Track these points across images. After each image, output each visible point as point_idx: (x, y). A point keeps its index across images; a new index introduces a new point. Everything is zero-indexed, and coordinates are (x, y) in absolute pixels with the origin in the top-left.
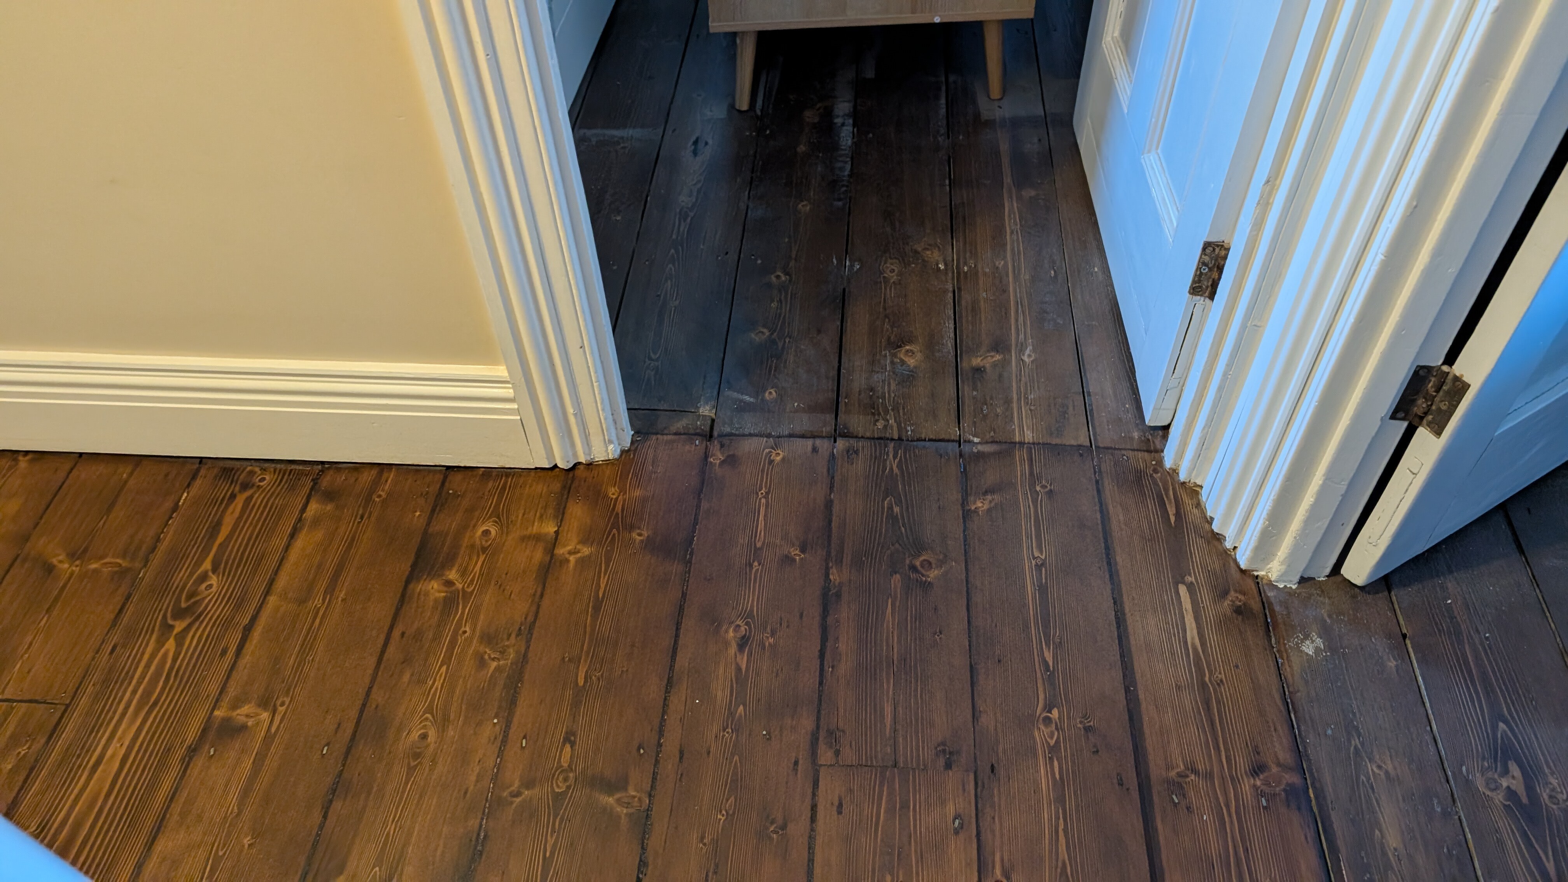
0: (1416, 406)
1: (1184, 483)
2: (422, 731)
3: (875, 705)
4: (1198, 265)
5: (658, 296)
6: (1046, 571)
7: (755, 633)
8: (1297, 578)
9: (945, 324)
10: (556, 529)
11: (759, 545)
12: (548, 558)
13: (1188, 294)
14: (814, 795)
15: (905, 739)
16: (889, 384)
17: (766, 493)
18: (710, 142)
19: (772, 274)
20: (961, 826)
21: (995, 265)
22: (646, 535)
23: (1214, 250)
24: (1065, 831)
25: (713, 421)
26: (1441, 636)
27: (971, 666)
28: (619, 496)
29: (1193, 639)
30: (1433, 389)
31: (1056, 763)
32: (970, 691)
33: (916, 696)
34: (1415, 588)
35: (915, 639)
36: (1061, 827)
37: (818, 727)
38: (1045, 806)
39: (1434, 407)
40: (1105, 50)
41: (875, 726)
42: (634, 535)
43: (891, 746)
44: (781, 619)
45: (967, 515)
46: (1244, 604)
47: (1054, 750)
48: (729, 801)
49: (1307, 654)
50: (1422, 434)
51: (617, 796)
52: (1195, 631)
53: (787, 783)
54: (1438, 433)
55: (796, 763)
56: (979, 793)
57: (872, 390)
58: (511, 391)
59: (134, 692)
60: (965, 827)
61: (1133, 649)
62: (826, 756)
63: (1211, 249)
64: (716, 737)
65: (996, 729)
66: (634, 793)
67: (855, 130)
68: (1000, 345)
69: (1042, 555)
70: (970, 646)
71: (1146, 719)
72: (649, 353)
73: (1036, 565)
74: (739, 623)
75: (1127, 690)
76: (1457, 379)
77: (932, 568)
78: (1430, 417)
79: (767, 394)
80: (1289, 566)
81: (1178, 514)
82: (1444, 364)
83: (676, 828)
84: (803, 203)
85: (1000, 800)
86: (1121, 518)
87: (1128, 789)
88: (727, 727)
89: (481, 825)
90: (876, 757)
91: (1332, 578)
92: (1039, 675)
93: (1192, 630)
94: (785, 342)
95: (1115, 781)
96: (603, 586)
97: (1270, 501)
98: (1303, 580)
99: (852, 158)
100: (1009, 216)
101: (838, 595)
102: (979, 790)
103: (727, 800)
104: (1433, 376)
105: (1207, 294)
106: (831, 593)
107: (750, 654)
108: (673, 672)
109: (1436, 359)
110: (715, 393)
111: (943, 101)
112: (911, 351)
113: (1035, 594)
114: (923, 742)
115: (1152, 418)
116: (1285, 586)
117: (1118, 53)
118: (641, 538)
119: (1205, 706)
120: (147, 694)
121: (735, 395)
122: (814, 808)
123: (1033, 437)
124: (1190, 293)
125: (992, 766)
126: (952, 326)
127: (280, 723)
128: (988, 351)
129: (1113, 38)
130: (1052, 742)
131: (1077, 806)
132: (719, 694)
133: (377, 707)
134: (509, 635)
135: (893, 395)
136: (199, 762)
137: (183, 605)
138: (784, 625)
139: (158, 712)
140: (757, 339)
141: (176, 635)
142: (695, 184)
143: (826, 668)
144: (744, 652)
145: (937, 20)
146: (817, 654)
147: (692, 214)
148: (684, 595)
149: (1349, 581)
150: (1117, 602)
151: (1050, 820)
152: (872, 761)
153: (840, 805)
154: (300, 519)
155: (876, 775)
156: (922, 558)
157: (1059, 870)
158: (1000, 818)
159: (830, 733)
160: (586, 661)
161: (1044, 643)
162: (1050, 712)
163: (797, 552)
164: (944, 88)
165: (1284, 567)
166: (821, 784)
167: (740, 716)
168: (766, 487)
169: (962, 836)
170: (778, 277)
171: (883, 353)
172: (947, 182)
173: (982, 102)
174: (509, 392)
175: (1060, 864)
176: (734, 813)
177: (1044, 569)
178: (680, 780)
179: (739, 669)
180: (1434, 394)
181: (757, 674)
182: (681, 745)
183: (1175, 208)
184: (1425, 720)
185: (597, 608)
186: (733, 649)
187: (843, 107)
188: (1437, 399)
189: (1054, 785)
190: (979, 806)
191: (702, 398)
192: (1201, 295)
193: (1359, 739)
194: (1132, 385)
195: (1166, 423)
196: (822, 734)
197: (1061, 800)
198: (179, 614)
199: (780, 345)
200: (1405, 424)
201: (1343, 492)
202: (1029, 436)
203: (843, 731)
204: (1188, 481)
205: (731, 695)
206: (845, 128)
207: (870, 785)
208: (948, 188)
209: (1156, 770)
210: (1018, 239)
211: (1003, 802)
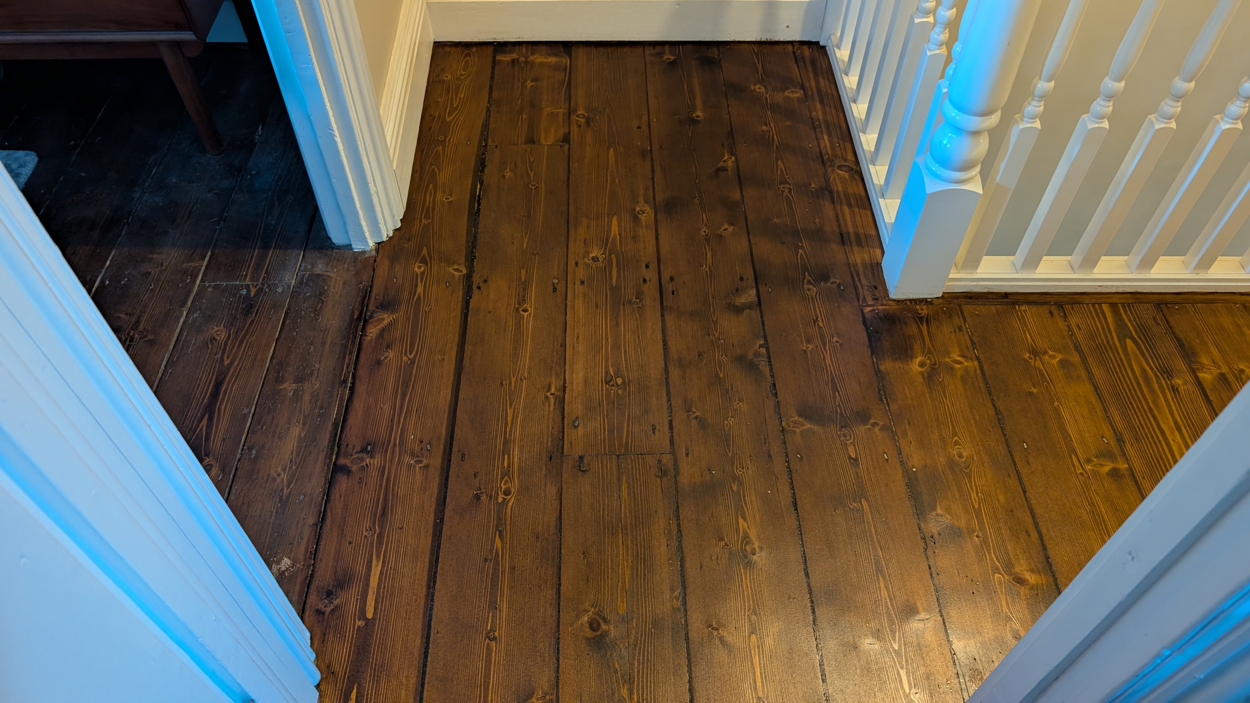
3: (634, 497)
6: (487, 626)
7: (737, 548)
14: (672, 436)
15: (612, 475)
20: (574, 422)
24: (506, 425)
27: (560, 531)
32: (563, 511)
33: (604, 505)
35: (604, 550)
36: (509, 426)
37: (675, 478)
38: (517, 438)
41: (633, 483)
43: (622, 468)
44: (718, 563)
47: (505, 473)
49: (289, 558)
51: (805, 427)
52: (373, 572)
53: (691, 441)
55: (687, 455)
56: (561, 442)
60: (572, 422)
61: (428, 555)
62: (667, 459)
64: (748, 468)
65: (546, 484)
66: (796, 430)
69: (488, 643)
70: (561, 549)
71: (434, 500)
73: (495, 631)
74: (753, 557)
75: (442, 520)
77: (590, 622)
83: (759, 413)
85: (547, 439)
87: (459, 451)
88: (742, 475)
90: (632, 461)
95: (466, 456)
101: (672, 590)
102: (561, 445)
103: (730, 429)
106: (679, 591)
107: (737, 531)
113: (500, 601)
114: (599, 472)
122: (671, 428)
125: (550, 460)
130: (506, 478)
131: (496, 439)
132: (754, 498)
138: (714, 558)
143: (675, 523)
144: (742, 533)
146: (683, 534)
151: (516, 429)
152: (635, 458)
153: (654, 430)
155: (631, 449)
156: (599, 632)
157: (514, 403)
158: (548, 428)
159: (666, 475)
161: (500, 554)
162: (504, 499)
163: (715, 632)
166: (667, 441)
167: (734, 483)
169: (574, 417)
175: (513, 406)
176: (724, 421)
177: (489, 628)
178: (765, 439)
179: (744, 518)
181: (728, 514)
182: (772, 461)
186: (752, 534)
189: (509, 452)
190: (561, 435)
196: (672, 475)
197: (506, 442)
203: (656, 477)
205: (744, 498)
207: (635, 443)
209: (436, 464)
211: (545, 438)
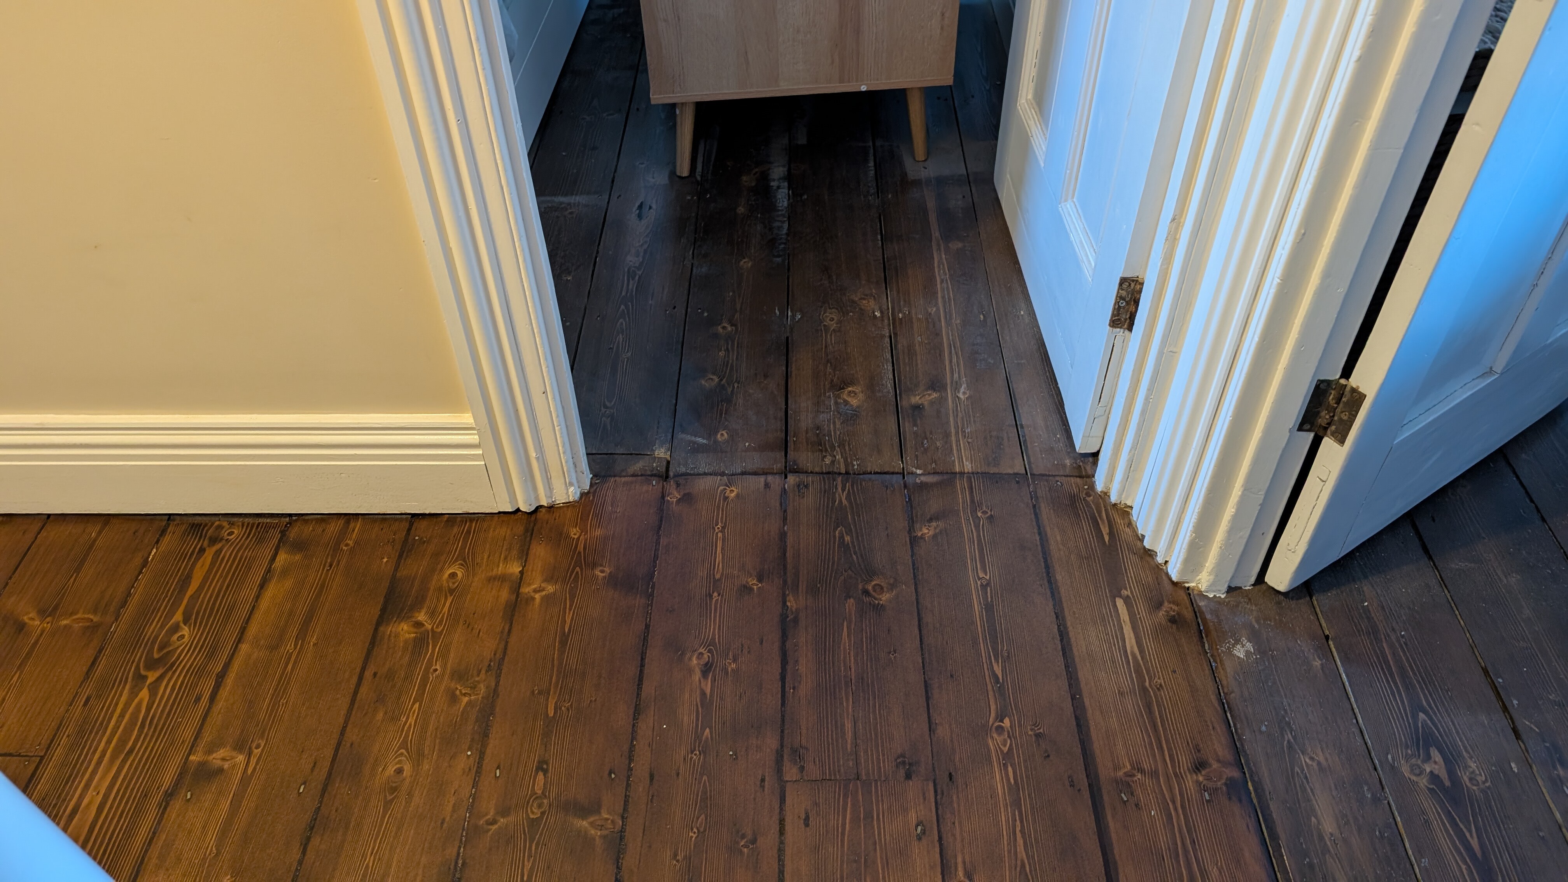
0: (1320, 418)
1: (1115, 504)
2: (398, 766)
3: (836, 722)
4: (1116, 299)
5: (611, 348)
6: (991, 589)
7: (717, 659)
8: (1225, 588)
9: (883, 366)
10: (521, 569)
11: (718, 576)
12: (514, 597)
13: (1108, 327)
14: (781, 809)
15: (866, 752)
16: (834, 423)
17: (722, 527)
18: (654, 206)
19: (720, 324)
20: (924, 832)
21: (927, 312)
22: (609, 572)
23: (1130, 285)
24: (1022, 831)
25: (668, 463)
26: (1360, 635)
27: (925, 681)
28: (580, 536)
29: (1132, 647)
30: (1334, 401)
31: (1010, 769)
32: (925, 705)
33: (874, 711)
34: (1334, 592)
35: (871, 659)
36: (1018, 829)
37: (782, 746)
38: (1002, 810)
39: (1336, 418)
40: (1021, 111)
41: (837, 741)
42: (597, 572)
43: (853, 760)
44: (742, 645)
45: (914, 541)
46: (1178, 614)
47: (1008, 755)
48: (700, 820)
49: (1239, 658)
50: (1328, 443)
51: (592, 819)
52: (1134, 641)
53: (755, 799)
54: (1342, 442)
55: (763, 780)
56: (939, 801)
57: (818, 428)
58: (477, 437)
59: (109, 742)
60: (927, 833)
61: (1077, 660)
62: (791, 772)
63: (1127, 284)
64: (685, 759)
65: (952, 741)
66: (606, 816)
67: (790, 192)
68: (937, 384)
69: (986, 575)
70: (923, 663)
71: (1092, 724)
72: (604, 401)
73: (982, 585)
74: (701, 650)
75: (1073, 698)
76: (1354, 390)
77: (883, 592)
78: (1333, 428)
79: (719, 436)
80: (1217, 576)
81: (1111, 534)
82: (1341, 377)
83: (650, 847)
84: (744, 260)
85: (959, 806)
86: (1059, 538)
87: (1079, 790)
88: (695, 750)
89: (458, 854)
90: (839, 771)
91: (1258, 587)
92: (990, 687)
93: (1130, 639)
94: (734, 387)
95: (1067, 783)
96: (568, 621)
97: (1195, 513)
98: (1231, 590)
99: (789, 218)
100: (939, 267)
101: (796, 620)
102: (939, 797)
103: (698, 818)
104: (1332, 389)
105: (1126, 326)
106: (788, 619)
107: (714, 680)
108: (640, 700)
109: (1335, 374)
110: (670, 437)
111: (871, 164)
112: (853, 391)
113: (982, 612)
114: (883, 755)
115: (1081, 446)
116: (1215, 596)
117: (1032, 114)
118: (604, 575)
119: (1147, 710)
120: (123, 742)
121: (689, 437)
122: (782, 822)
123: (972, 467)
124: (1110, 325)
125: (950, 774)
126: (890, 368)
127: (257, 764)
128: (927, 390)
129: (1026, 100)
130: (1006, 749)
131: (1032, 808)
132: (686, 718)
133: (352, 744)
134: (479, 672)
135: (838, 433)
136: (176, 805)
137: (156, 656)
138: (745, 651)
139: (134, 760)
140: (707, 385)
141: (149, 685)
142: (642, 245)
143: (787, 689)
144: (707, 679)
145: (864, 88)
146: (778, 677)
147: (640, 273)
148: (647, 626)
149: (1273, 588)
150: (1059, 616)
151: (1007, 821)
152: (835, 775)
153: (807, 819)
154: (269, 570)
155: (840, 788)
156: (873, 583)
157: (1018, 869)
158: (960, 823)
159: (794, 751)
160: (555, 693)
161: (993, 658)
162: (1002, 721)
163: (755, 582)
164: (872, 151)
165: (1212, 577)
166: (788, 801)
167: (707, 738)
168: (722, 522)
169: (924, 841)
170: (724, 328)
171: (827, 394)
172: (879, 237)
173: (908, 163)
174: (474, 438)
175: (1019, 863)
176: (705, 830)
177: (989, 589)
178: (652, 801)
179: (703, 694)
180: (1335, 405)
181: (721, 699)
182: (651, 769)
183: (1092, 250)
184: (1351, 712)
185: (564, 642)
186: (697, 675)
187: (778, 171)
188: (1338, 410)
189: (1009, 789)
190: (940, 812)
191: (657, 441)
192: (1121, 328)
193: (1291, 734)
194: (1061, 417)
195: (1095, 450)
196: (786, 751)
197: (1016, 803)
198: (151, 664)
199: (730, 390)
200: (1311, 435)
201: (1261, 502)
202: (968, 467)
203: (807, 749)
204: (1118, 502)
205: (697, 719)
206: (780, 190)
207: (835, 797)
208: (880, 242)
209: (1105, 771)
210: (948, 287)
211: (962, 808)
